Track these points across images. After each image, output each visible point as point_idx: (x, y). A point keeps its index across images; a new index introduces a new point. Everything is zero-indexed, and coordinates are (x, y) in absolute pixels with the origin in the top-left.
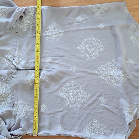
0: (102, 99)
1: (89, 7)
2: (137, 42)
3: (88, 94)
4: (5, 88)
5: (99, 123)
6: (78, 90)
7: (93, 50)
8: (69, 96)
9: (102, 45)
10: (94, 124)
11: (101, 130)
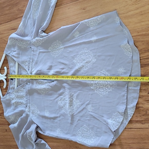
0: (90, 108)
1: (84, 23)
2: (127, 50)
3: (79, 102)
4: (22, 92)
5: (89, 129)
6: (71, 99)
7: (86, 62)
8: (65, 104)
9: (94, 57)
10: (84, 130)
11: (91, 136)
